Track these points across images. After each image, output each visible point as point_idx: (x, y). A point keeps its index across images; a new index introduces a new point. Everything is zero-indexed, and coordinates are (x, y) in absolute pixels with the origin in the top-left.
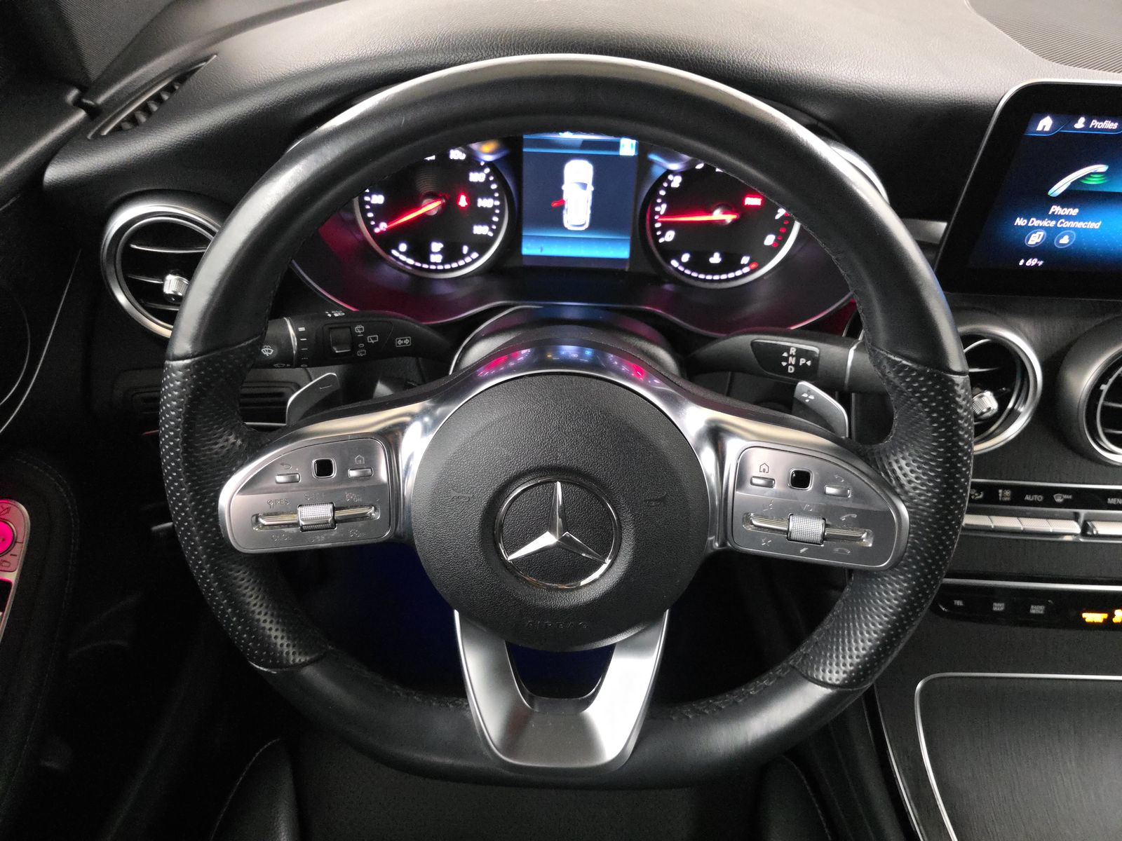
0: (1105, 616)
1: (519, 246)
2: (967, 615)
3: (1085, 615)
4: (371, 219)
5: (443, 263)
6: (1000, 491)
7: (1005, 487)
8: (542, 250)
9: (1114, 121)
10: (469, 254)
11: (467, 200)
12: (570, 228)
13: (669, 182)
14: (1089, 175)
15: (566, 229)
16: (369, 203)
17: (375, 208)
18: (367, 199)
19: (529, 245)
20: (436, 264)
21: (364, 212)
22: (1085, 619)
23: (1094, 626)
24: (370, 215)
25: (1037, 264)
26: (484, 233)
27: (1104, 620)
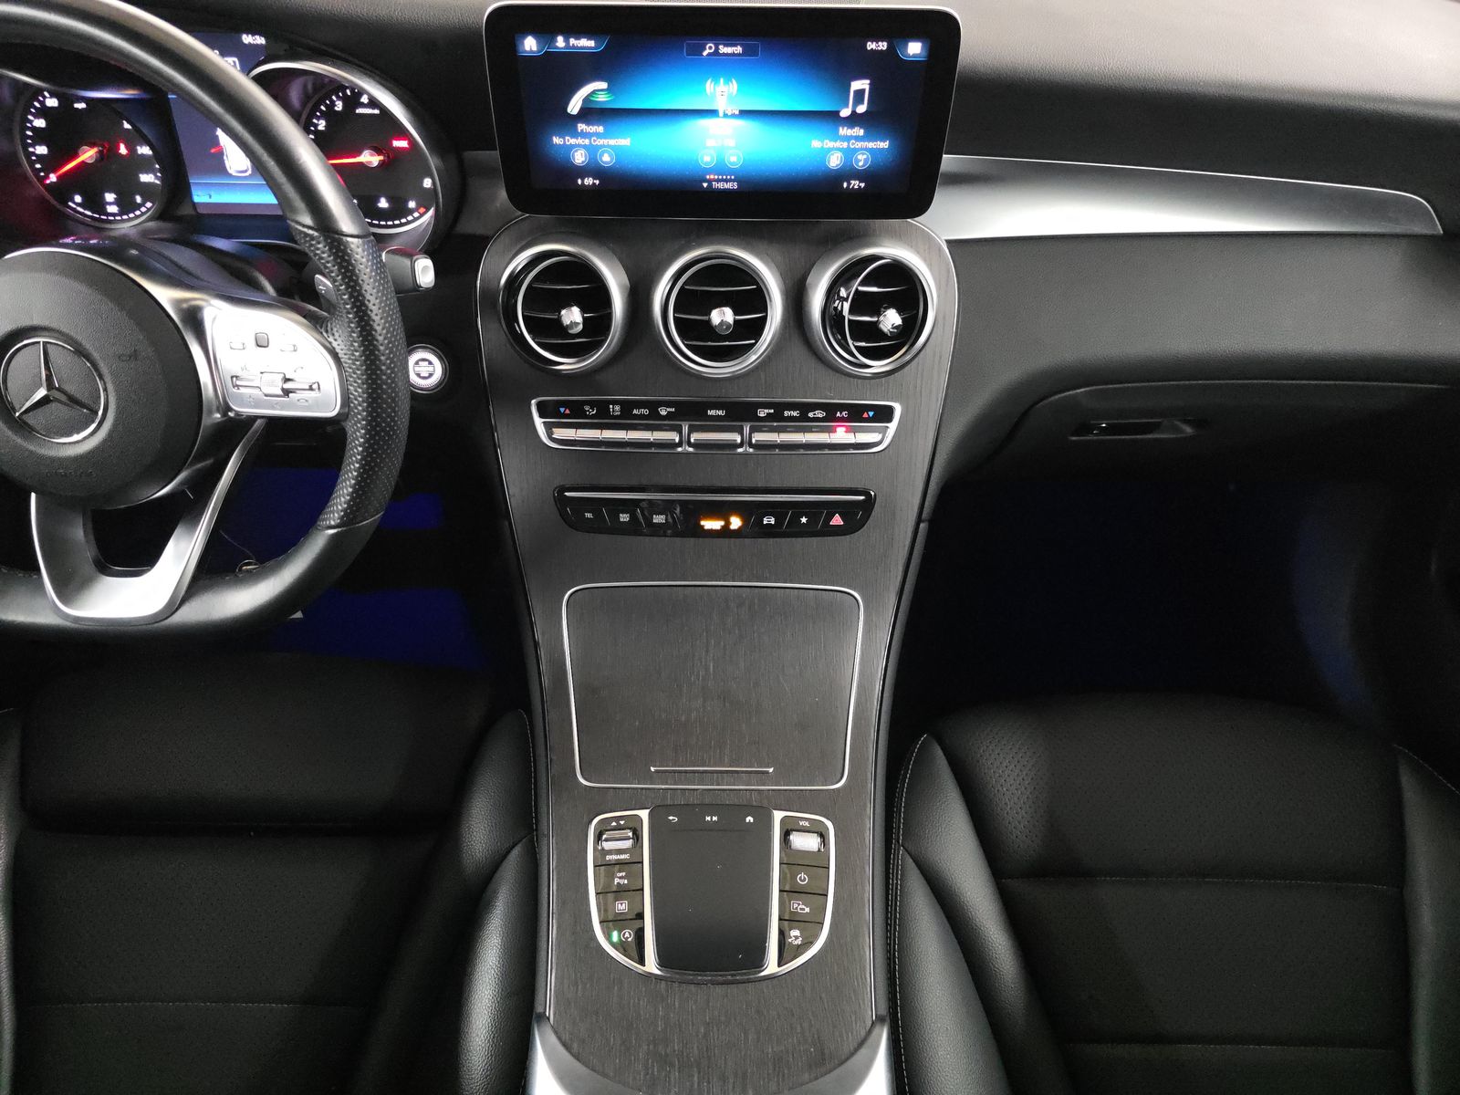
0: (722, 523)
1: (188, 194)
2: (597, 527)
3: (702, 523)
4: (40, 170)
5: (121, 214)
6: (611, 406)
7: (615, 402)
8: (210, 197)
9: (589, 39)
10: (143, 205)
11: (126, 147)
12: (234, 174)
13: (316, 126)
14: (594, 92)
15: (230, 175)
16: (33, 154)
17: (40, 158)
18: (31, 149)
19: (199, 193)
20: (114, 215)
21: (32, 164)
22: (703, 526)
23: (712, 533)
24: (38, 166)
25: (594, 184)
26: (152, 181)
27: (722, 527)
